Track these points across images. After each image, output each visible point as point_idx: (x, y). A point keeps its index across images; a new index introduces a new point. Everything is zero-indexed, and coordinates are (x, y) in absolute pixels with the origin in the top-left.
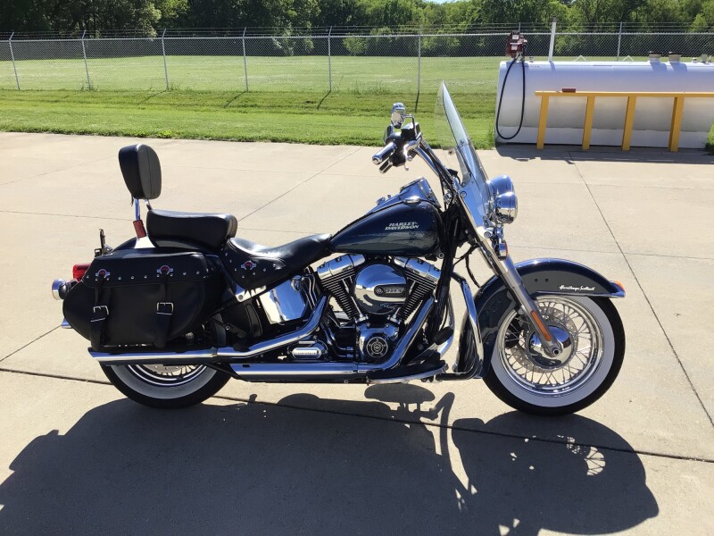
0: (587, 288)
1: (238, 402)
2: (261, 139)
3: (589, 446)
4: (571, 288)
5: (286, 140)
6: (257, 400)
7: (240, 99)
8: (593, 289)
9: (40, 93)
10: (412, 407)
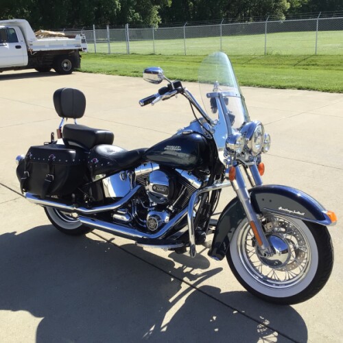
0: (298, 213)
1: (103, 240)
2: (291, 87)
3: (274, 331)
4: (287, 210)
5: (308, 89)
6: (113, 241)
7: (308, 60)
8: (303, 214)
9: (193, 57)
10: (188, 269)
